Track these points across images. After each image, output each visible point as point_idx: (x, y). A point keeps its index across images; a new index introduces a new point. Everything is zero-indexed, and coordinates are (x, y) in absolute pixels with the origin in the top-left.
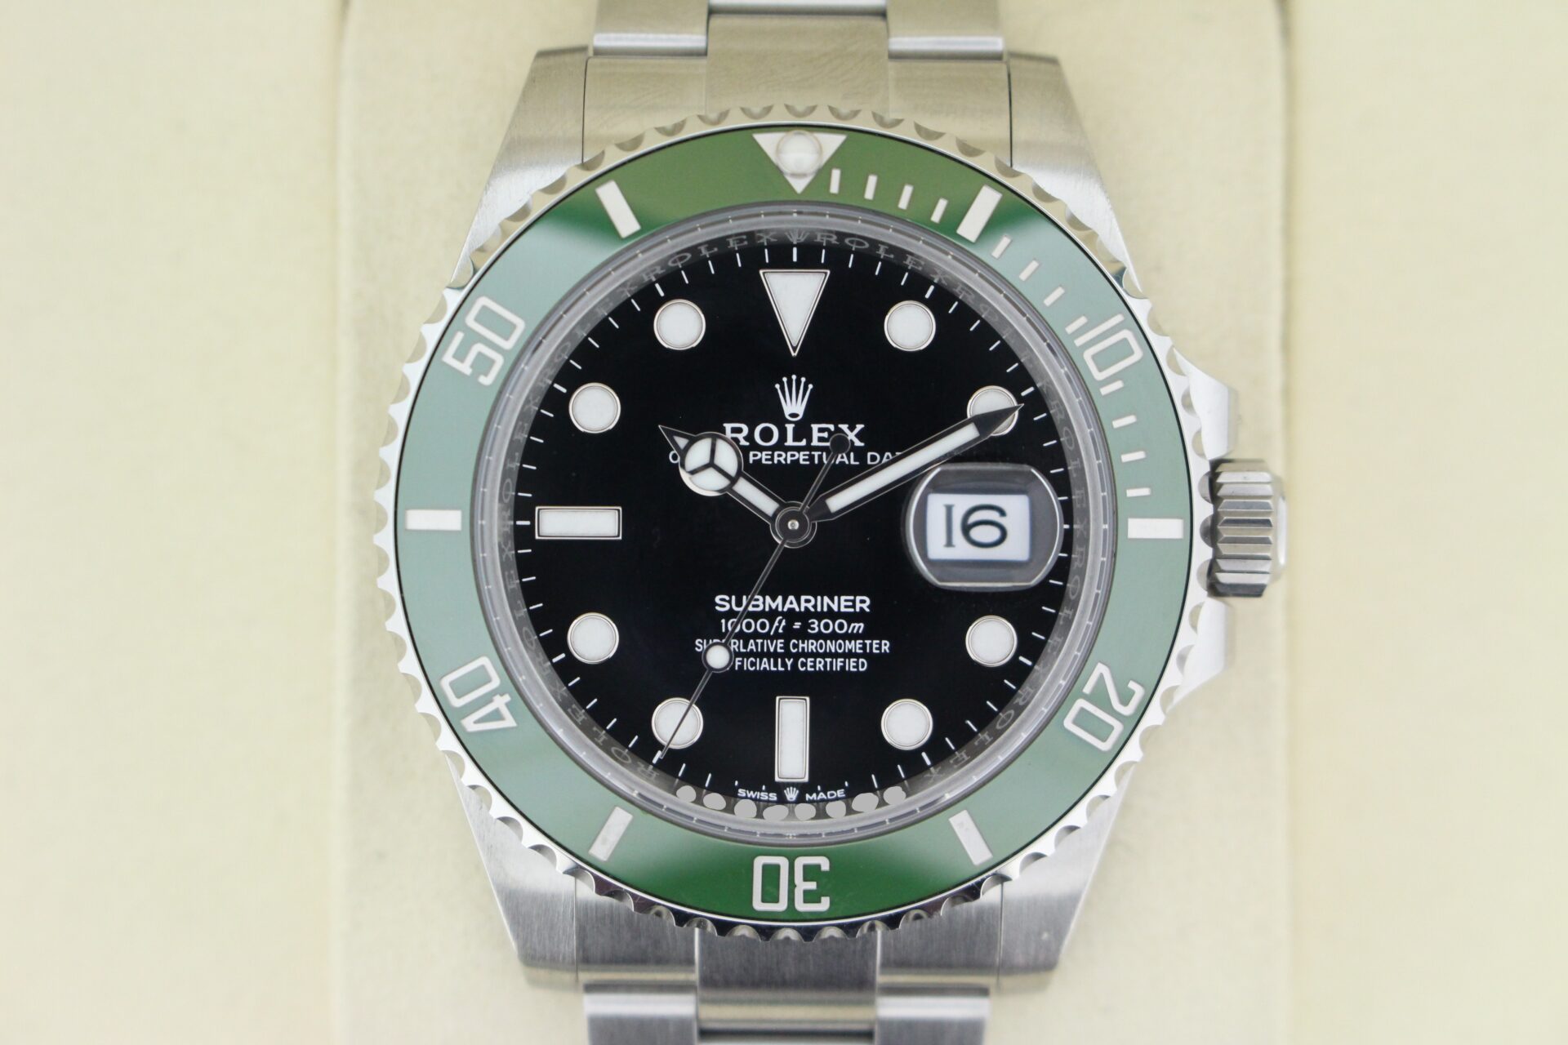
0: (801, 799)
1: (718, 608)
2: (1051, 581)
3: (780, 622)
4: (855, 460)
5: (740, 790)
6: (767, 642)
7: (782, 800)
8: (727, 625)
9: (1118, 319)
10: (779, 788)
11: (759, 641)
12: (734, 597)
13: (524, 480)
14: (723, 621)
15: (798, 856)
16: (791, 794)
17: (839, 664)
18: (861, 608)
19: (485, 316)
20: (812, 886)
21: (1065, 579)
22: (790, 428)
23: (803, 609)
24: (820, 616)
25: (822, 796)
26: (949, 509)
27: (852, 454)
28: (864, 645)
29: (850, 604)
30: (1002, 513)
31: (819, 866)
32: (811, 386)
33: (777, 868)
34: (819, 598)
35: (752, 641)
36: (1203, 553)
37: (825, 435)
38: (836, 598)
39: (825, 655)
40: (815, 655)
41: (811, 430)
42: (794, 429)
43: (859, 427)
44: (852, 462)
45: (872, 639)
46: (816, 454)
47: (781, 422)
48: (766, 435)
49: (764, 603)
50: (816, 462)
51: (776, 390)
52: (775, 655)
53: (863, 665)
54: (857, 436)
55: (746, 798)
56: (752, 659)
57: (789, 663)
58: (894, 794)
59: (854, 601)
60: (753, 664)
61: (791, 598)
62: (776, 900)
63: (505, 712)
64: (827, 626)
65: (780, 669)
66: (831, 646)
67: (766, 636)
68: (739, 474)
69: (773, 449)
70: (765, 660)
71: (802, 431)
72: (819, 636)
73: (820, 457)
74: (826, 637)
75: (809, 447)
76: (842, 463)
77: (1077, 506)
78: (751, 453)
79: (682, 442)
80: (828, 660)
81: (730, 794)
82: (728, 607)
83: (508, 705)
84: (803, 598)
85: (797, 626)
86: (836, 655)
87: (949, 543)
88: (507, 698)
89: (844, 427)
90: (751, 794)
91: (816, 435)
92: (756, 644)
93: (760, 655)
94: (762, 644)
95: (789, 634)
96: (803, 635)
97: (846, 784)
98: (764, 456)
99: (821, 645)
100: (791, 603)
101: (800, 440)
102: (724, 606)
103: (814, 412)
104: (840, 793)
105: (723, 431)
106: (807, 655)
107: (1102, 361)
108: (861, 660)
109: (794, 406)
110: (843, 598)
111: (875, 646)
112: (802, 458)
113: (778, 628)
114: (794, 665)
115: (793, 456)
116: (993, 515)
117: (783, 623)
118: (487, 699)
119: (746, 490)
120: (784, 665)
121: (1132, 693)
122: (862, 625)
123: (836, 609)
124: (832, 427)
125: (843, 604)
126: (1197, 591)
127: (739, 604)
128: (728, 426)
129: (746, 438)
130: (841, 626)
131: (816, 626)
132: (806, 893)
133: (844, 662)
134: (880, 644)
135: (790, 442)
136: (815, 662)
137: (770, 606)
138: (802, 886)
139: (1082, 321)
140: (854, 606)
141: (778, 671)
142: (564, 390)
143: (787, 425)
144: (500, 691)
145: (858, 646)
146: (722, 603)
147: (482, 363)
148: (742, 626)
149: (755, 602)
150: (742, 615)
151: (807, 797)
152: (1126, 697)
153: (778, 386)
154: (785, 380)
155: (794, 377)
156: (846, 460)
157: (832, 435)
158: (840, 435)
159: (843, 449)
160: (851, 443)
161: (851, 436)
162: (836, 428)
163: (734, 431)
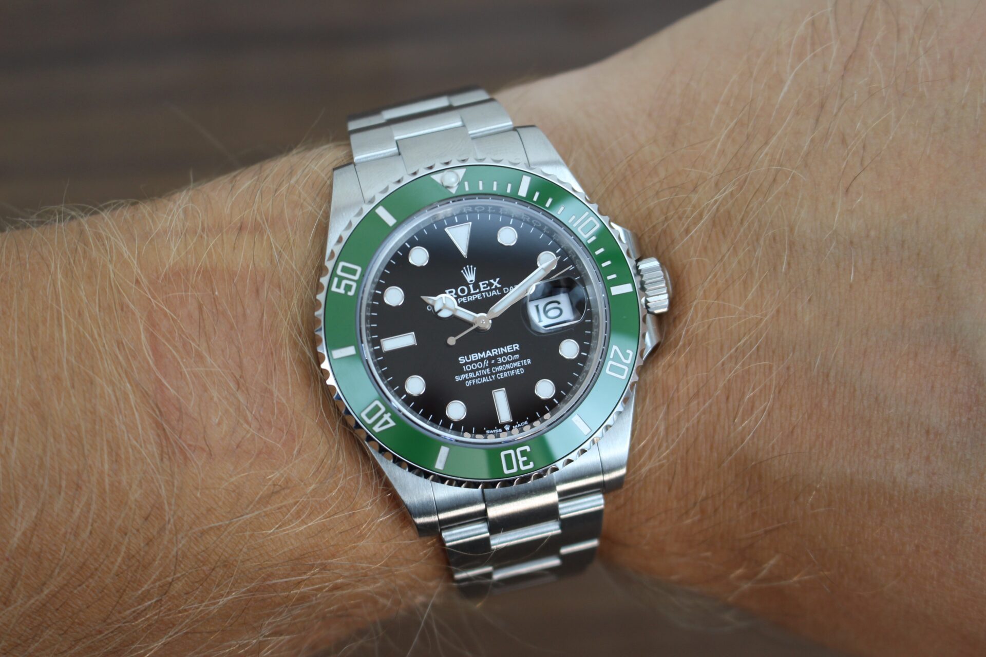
0: (512, 428)
1: (461, 362)
2: (586, 321)
3: (486, 362)
5: (487, 431)
6: (483, 371)
7: (504, 430)
8: (465, 368)
9: (587, 213)
10: (502, 426)
11: (480, 371)
12: (466, 357)
13: (373, 331)
14: (464, 367)
15: (517, 448)
16: (507, 428)
17: (513, 373)
18: (516, 349)
20: (525, 459)
21: (591, 319)
22: (471, 286)
23: (493, 355)
24: (501, 356)
25: (519, 425)
26: (537, 307)
28: (521, 363)
29: (511, 348)
30: (559, 303)
31: (526, 450)
32: (474, 269)
33: (510, 454)
34: (499, 349)
35: (477, 372)
37: (485, 286)
38: (505, 347)
39: (507, 370)
40: (503, 371)
42: (473, 286)
43: (498, 279)
44: (498, 294)
45: (523, 360)
46: (484, 294)
48: (463, 291)
49: (478, 356)
50: (484, 297)
51: (462, 273)
52: (487, 375)
53: (522, 371)
54: (498, 283)
55: (490, 433)
56: (479, 379)
57: (493, 377)
58: (547, 417)
59: (512, 347)
60: (480, 381)
62: (512, 468)
63: (390, 420)
64: (504, 359)
65: (491, 380)
66: (508, 366)
67: (482, 369)
69: (466, 296)
70: (484, 378)
71: (476, 286)
72: (502, 364)
73: (486, 294)
74: (505, 364)
75: (480, 292)
76: (494, 295)
78: (459, 300)
79: (432, 301)
80: (508, 372)
81: (484, 433)
82: (464, 362)
83: (390, 417)
84: (493, 350)
85: (493, 362)
86: (511, 370)
87: (541, 320)
88: (389, 414)
89: (492, 281)
90: (492, 432)
91: (482, 286)
92: (479, 373)
93: (482, 377)
95: (490, 366)
96: (496, 365)
97: (527, 418)
98: (464, 300)
99: (504, 367)
100: (489, 353)
101: (476, 290)
102: (462, 361)
103: (479, 278)
104: (526, 423)
106: (499, 372)
107: (585, 231)
108: (521, 369)
109: (470, 277)
110: (508, 347)
111: (525, 362)
112: (478, 297)
113: (486, 364)
114: (496, 377)
115: (475, 297)
116: (555, 305)
118: (381, 417)
119: (461, 313)
121: (629, 354)
122: (518, 355)
123: (506, 351)
124: (487, 282)
125: (508, 349)
127: (468, 359)
128: (447, 291)
129: (455, 294)
130: (510, 358)
131: (500, 360)
132: (523, 462)
133: (515, 372)
134: (527, 361)
135: (472, 292)
136: (503, 374)
137: (481, 357)
140: (513, 349)
142: (380, 292)
144: (386, 412)
145: (519, 364)
146: (462, 360)
147: (348, 288)
148: (471, 367)
149: (474, 357)
150: (471, 363)
151: (514, 427)
152: (627, 356)
153: (462, 271)
154: (464, 268)
155: (468, 266)
156: (495, 293)
157: (488, 285)
158: (491, 285)
159: (493, 289)
160: (496, 286)
161: (495, 284)
162: (489, 282)
163: (450, 292)
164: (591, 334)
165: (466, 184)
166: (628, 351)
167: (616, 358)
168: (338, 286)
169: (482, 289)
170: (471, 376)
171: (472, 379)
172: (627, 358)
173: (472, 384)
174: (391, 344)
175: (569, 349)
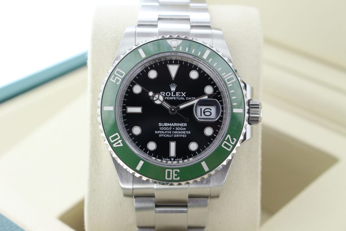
0: (174, 160)
2: (219, 120)
7: (171, 160)
8: (161, 128)
9: (231, 73)
10: (170, 158)
11: (167, 131)
12: (162, 123)
13: (124, 102)
15: (174, 169)
16: (172, 159)
17: (181, 136)
19: (118, 72)
21: (222, 120)
22: (172, 93)
23: (175, 126)
24: (178, 127)
25: (178, 160)
26: (201, 109)
28: (186, 132)
30: (211, 110)
31: (177, 171)
32: (176, 85)
33: (170, 171)
34: (178, 124)
35: (165, 131)
36: (247, 115)
37: (179, 94)
39: (179, 134)
40: (177, 134)
43: (185, 93)
44: (184, 99)
45: (187, 131)
46: (177, 98)
47: (171, 92)
48: (168, 94)
49: (168, 124)
52: (170, 134)
54: (185, 94)
56: (165, 135)
58: (191, 159)
59: (184, 124)
61: (173, 124)
62: (170, 178)
63: (121, 143)
64: (179, 129)
66: (180, 132)
68: (163, 101)
69: (169, 97)
71: (175, 93)
72: (177, 131)
73: (178, 98)
74: (179, 131)
75: (176, 96)
77: (224, 107)
81: (162, 159)
83: (121, 142)
84: (175, 124)
85: (174, 129)
87: (201, 115)
88: (121, 140)
89: (182, 93)
90: (165, 159)
91: (177, 94)
93: (167, 134)
95: (172, 130)
96: (175, 130)
97: (183, 157)
98: (168, 98)
103: (177, 90)
104: (181, 159)
105: (160, 93)
106: (175, 134)
107: (228, 80)
108: (185, 135)
109: (173, 89)
110: (182, 124)
112: (175, 98)
113: (170, 129)
114: (173, 136)
115: (173, 98)
116: (209, 110)
118: (117, 141)
119: (165, 104)
120: (171, 136)
121: (234, 140)
122: (185, 129)
123: (180, 126)
124: (180, 93)
125: (182, 125)
126: (246, 123)
127: (163, 125)
128: (161, 93)
129: (164, 95)
130: (181, 129)
131: (177, 129)
132: (175, 176)
134: (189, 132)
135: (172, 95)
138: (175, 175)
139: (225, 73)
140: (184, 125)
142: (132, 86)
144: (120, 139)
146: (160, 124)
147: (117, 81)
148: (164, 129)
149: (166, 124)
150: (164, 127)
151: (175, 160)
152: (233, 141)
153: (170, 85)
155: (173, 84)
156: (182, 99)
157: (180, 94)
158: (181, 94)
159: (182, 97)
160: (183, 96)
161: (183, 94)
162: (181, 93)
163: (162, 93)
164: (220, 127)
165: (181, 47)
166: (234, 139)
167: (228, 141)
168: (113, 79)
169: (177, 96)
170: (162, 132)
171: (162, 134)
172: (233, 142)
173: (162, 136)
174: (131, 110)
175: (208, 131)
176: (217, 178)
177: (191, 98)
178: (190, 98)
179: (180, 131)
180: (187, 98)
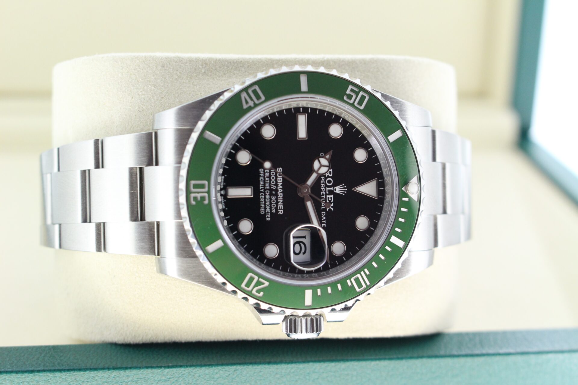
0: (221, 195)
1: (278, 169)
2: (289, 268)
3: (274, 187)
4: (323, 208)
5: (224, 177)
6: (268, 184)
7: (221, 189)
8: (273, 171)
9: (368, 283)
10: (225, 189)
11: (269, 181)
12: (281, 173)
13: (314, 110)
15: (208, 194)
16: (223, 192)
17: (262, 206)
18: (279, 212)
19: (363, 97)
20: (199, 199)
21: (290, 272)
22: (332, 189)
23: (278, 194)
24: (277, 199)
25: (223, 202)
26: (304, 237)
27: (324, 207)
28: (268, 213)
29: (281, 208)
30: (304, 253)
31: (205, 200)
32: (344, 194)
33: (204, 188)
34: (282, 199)
35: (268, 179)
36: (301, 313)
37: (330, 199)
38: (282, 204)
39: (265, 201)
40: (265, 198)
41: (331, 195)
42: (331, 190)
43: (332, 209)
44: (322, 207)
45: (270, 215)
46: (324, 197)
47: (333, 186)
48: (329, 181)
49: (280, 182)
50: (322, 197)
52: (265, 186)
53: (262, 213)
54: (330, 209)
56: (263, 179)
57: (262, 190)
58: (225, 222)
59: (281, 209)
60: (262, 180)
61: (282, 190)
62: (194, 188)
63: (248, 105)
64: (274, 201)
65: (261, 188)
66: (268, 203)
67: (270, 183)
68: (319, 174)
69: (325, 184)
70: (263, 183)
71: (331, 192)
72: (271, 199)
73: (323, 198)
75: (326, 194)
76: (322, 204)
77: (312, 275)
78: (324, 177)
79: (327, 157)
80: (264, 202)
81: (223, 174)
83: (250, 106)
84: (282, 194)
85: (273, 192)
86: (265, 204)
87: (294, 237)
88: (252, 105)
89: (332, 205)
90: (223, 180)
91: (330, 196)
92: (268, 180)
93: (264, 182)
94: (268, 182)
95: (271, 190)
96: (271, 194)
97: (227, 209)
98: (323, 181)
99: (268, 200)
100: (280, 191)
101: (328, 192)
103: (336, 195)
104: (224, 207)
105: (331, 169)
106: (265, 196)
107: (357, 280)
108: (264, 212)
109: (338, 190)
110: (282, 206)
111: (268, 216)
112: (323, 192)
113: (273, 187)
114: (262, 192)
115: (323, 190)
116: (303, 250)
117: (274, 188)
118: (252, 99)
119: (314, 176)
120: (262, 189)
121: (260, 294)
122: (274, 212)
123: (279, 204)
125: (280, 206)
126: (288, 312)
127: (279, 175)
128: (331, 170)
129: (328, 176)
130: (274, 206)
131: (274, 198)
132: (197, 197)
133: (263, 207)
134: (269, 217)
135: (327, 189)
136: (263, 198)
137: (279, 184)
140: (280, 209)
141: (259, 187)
142: (340, 121)
143: (332, 188)
144: (255, 104)
145: (268, 211)
146: (280, 170)
147: (350, 97)
148: (273, 176)
149: (280, 180)
150: (276, 176)
151: (222, 197)
152: (259, 291)
153: (344, 185)
154: (346, 187)
155: (346, 189)
157: (330, 201)
158: (330, 203)
159: (326, 205)
161: (330, 207)
162: (332, 202)
163: (330, 172)
164: (279, 269)
165: (406, 199)
166: (262, 294)
167: (258, 283)
168: (352, 90)
169: (328, 196)
170: (266, 174)
171: (264, 174)
172: (257, 291)
173: (261, 173)
174: (302, 120)
175: (272, 251)
176: (194, 268)
177: (324, 220)
178: (324, 218)
179: (271, 203)
180: (323, 214)
